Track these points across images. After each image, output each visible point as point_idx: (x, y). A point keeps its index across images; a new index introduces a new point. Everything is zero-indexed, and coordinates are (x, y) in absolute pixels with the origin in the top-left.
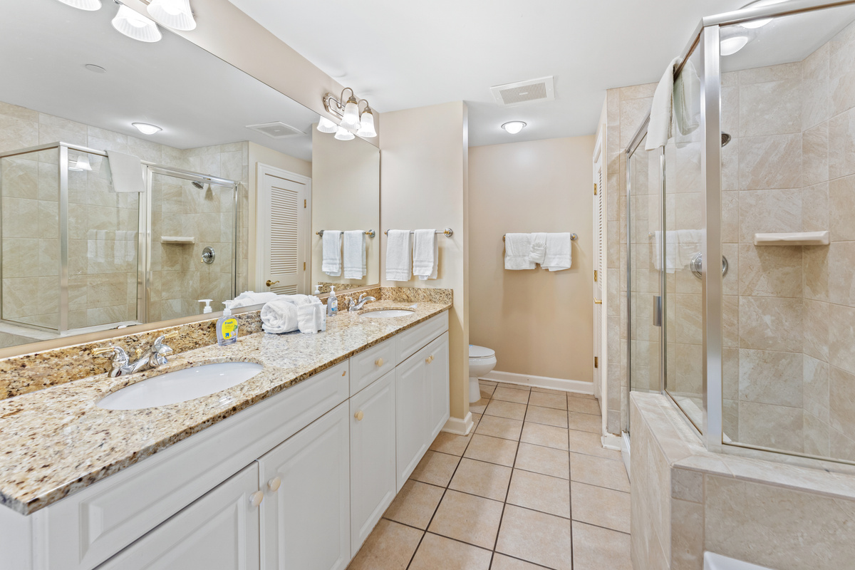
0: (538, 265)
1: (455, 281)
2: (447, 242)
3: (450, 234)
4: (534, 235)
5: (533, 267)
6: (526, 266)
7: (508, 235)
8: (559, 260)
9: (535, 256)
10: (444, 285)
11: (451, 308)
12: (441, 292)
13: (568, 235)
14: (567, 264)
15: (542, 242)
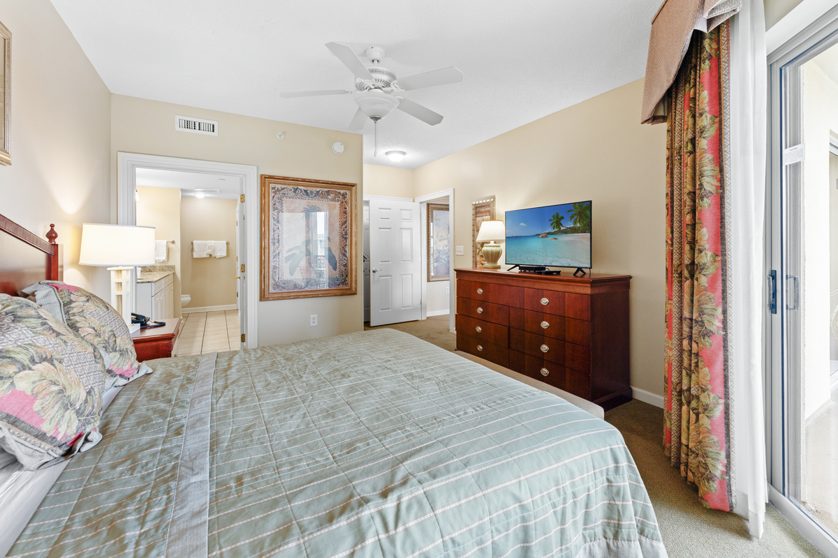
0: (210, 255)
1: (176, 261)
2: (172, 246)
3: (173, 242)
4: (209, 241)
5: (208, 256)
6: (205, 256)
7: (194, 242)
8: (221, 253)
9: (209, 251)
10: (170, 263)
11: (174, 274)
12: (168, 267)
13: (225, 242)
14: (225, 254)
15: (213, 245)
